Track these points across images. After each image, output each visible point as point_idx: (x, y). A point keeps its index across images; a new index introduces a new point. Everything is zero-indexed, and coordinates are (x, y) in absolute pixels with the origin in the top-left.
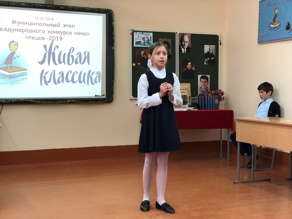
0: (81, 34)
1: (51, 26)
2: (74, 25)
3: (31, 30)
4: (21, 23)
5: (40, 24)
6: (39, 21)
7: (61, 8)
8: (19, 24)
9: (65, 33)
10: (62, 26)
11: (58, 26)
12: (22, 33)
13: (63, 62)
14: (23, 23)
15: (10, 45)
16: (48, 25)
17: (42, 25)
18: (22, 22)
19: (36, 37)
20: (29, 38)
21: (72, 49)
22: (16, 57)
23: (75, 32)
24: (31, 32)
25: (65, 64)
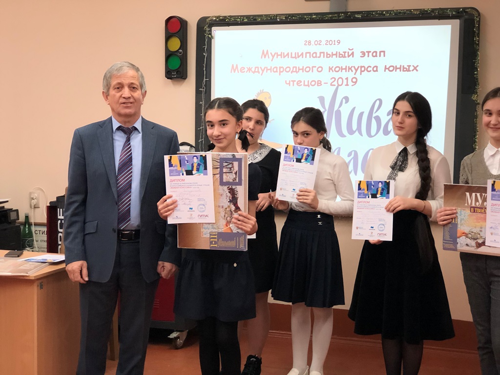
1: (334, 56)
2: (384, 52)
4: (278, 55)
8: (273, 57)
9: (363, 69)
10: (358, 54)
11: (349, 56)
12: (280, 75)
13: (357, 132)
14: (281, 55)
17: (318, 55)
19: (304, 81)
20: (291, 83)
21: (378, 102)
23: (386, 66)
24: (296, 71)
25: (362, 135)
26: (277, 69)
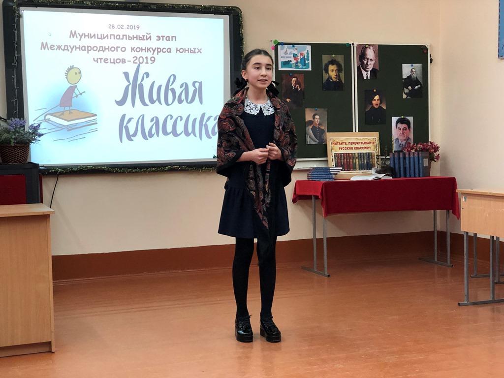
0: (187, 52)
1: (135, 39)
2: (175, 37)
3: (102, 47)
4: (85, 36)
5: (118, 37)
6: (116, 32)
7: (153, 7)
8: (81, 37)
9: (159, 50)
10: (154, 38)
11: (147, 39)
12: (88, 53)
13: (157, 101)
14: (88, 36)
15: (67, 74)
16: (130, 38)
17: (121, 37)
18: (87, 34)
19: (110, 59)
20: (99, 60)
21: (172, 77)
22: (78, 93)
23: (177, 48)
24: (102, 50)
25: (161, 104)
26: (85, 48)
